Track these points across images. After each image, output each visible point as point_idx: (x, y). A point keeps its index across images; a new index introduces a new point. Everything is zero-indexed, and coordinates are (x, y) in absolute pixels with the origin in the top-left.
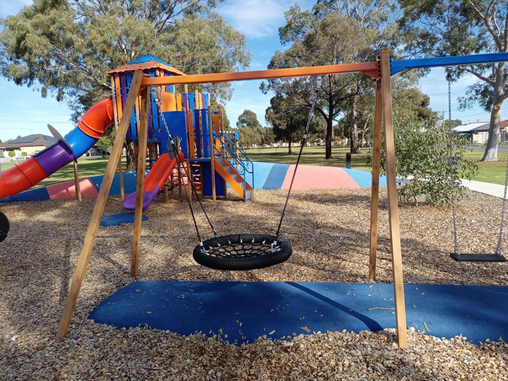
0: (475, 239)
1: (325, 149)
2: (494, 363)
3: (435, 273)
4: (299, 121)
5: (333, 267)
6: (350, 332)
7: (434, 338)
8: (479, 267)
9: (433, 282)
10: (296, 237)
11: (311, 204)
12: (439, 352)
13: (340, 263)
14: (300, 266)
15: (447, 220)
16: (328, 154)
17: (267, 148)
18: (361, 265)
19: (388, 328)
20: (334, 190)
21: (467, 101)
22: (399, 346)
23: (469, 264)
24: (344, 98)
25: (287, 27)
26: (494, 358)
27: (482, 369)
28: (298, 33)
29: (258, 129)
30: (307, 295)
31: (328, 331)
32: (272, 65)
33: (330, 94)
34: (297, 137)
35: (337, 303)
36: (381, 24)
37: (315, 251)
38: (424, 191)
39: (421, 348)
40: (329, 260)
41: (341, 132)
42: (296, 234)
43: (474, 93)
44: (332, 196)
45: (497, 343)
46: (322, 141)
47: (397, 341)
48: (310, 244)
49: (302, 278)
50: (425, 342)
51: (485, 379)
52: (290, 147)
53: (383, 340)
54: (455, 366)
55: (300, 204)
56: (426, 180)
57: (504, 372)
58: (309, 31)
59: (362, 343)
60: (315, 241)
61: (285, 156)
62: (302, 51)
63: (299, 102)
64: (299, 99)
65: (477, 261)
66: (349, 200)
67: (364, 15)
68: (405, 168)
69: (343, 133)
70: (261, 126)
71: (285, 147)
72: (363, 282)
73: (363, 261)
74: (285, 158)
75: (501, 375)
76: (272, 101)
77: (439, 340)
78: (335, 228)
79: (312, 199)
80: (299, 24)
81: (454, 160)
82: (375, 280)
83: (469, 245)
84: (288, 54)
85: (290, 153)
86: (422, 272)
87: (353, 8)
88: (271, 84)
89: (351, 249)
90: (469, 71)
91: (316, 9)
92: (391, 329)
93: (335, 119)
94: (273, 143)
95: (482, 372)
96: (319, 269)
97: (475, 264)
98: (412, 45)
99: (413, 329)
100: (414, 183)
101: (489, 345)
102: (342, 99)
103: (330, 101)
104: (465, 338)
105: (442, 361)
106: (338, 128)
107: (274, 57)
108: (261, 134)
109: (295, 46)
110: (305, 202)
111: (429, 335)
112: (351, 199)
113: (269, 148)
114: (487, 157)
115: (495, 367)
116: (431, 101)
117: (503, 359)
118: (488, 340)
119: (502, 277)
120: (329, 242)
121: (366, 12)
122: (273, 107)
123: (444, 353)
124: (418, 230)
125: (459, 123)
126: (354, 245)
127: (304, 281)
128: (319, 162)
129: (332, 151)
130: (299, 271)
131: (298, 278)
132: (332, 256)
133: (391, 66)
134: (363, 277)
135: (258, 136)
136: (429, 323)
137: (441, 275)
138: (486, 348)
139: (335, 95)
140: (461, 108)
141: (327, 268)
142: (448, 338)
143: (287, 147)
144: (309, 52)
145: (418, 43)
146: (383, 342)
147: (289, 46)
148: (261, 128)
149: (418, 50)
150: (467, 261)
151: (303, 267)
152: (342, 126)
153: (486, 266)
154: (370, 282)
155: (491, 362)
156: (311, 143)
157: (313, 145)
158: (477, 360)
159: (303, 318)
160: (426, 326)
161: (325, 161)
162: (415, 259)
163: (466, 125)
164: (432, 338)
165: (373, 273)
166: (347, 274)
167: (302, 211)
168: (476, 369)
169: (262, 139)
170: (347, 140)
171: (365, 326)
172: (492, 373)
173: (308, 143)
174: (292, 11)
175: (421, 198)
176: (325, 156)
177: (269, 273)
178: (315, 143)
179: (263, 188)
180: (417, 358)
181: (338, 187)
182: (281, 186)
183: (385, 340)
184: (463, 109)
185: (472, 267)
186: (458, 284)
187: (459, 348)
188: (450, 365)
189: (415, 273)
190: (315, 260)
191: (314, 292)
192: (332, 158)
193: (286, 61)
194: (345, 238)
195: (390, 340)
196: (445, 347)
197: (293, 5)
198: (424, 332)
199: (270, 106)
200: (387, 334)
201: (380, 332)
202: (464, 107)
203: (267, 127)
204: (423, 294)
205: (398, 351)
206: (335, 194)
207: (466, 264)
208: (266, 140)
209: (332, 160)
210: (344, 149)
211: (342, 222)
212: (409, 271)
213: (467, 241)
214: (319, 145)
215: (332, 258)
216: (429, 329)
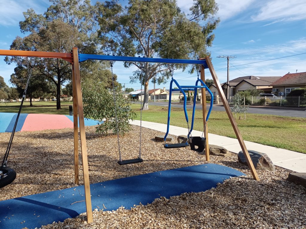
0: (135, 151)
1: (56, 103)
2: (136, 217)
3: (113, 173)
4: (37, 84)
5: (52, 181)
6: (58, 222)
7: (108, 212)
8: (135, 166)
9: (112, 179)
10: (28, 164)
11: (43, 140)
12: (110, 219)
13: (57, 178)
14: (28, 185)
15: (123, 142)
16: (58, 106)
17: (13, 102)
18: (71, 177)
19: (82, 213)
20: (60, 130)
21: (134, 79)
22: (88, 223)
23: (131, 165)
24: (67, 72)
25: (25, 22)
26: (137, 215)
27: (130, 223)
28: (34, 27)
29: (5, 89)
30: (30, 204)
31: (42, 226)
32: (13, 46)
33: (58, 68)
34: (37, 95)
35: (51, 205)
36: (88, 32)
37: (41, 172)
38: (111, 127)
39: (101, 220)
40: (50, 176)
41: (68, 92)
42: (28, 162)
43: (137, 75)
44: (58, 134)
45: (139, 206)
46: (55, 98)
47: (86, 220)
48: (38, 168)
49: (29, 193)
50: (103, 216)
51: (132, 228)
52: (31, 101)
53: (79, 222)
54: (118, 225)
55: (34, 141)
56: (112, 120)
57: (141, 221)
58: (42, 27)
59: (65, 227)
60: (42, 165)
61: (27, 108)
62: (37, 39)
63: (36, 72)
64: (36, 70)
65: (134, 163)
66: (69, 135)
67: (78, 25)
68: (101, 115)
69: (69, 93)
70: (7, 86)
71: (28, 102)
72: (71, 187)
73: (73, 174)
74: (27, 109)
75: (139, 223)
76: (16, 70)
77: (111, 212)
78: (57, 154)
79: (44, 137)
80: (34, 21)
81: (126, 110)
82: (78, 184)
83: (132, 154)
84: (26, 40)
85: (31, 105)
86: (107, 174)
87: (71, 19)
88: (14, 58)
89: (66, 167)
90: (134, 64)
91: (47, 15)
92: (84, 213)
93: (63, 84)
94: (18, 98)
95: (130, 224)
96: (43, 184)
97: (133, 165)
98: (105, 46)
99: (97, 210)
100: (106, 124)
101: (135, 208)
102: (66, 73)
103: (58, 73)
104: (124, 207)
105: (111, 224)
106: (66, 90)
107: (15, 40)
108: (8, 92)
109: (32, 35)
110: (38, 139)
111: (105, 211)
112: (71, 135)
113: (15, 102)
114: (144, 108)
115: (137, 220)
116: (118, 77)
117: (141, 214)
118: (135, 205)
119: (145, 169)
120: (52, 165)
121: (79, 23)
122: (16, 74)
123: (113, 219)
124: (107, 149)
125: (132, 90)
126: (68, 164)
127: (30, 194)
128: (52, 111)
129: (61, 105)
130: (27, 188)
131: (25, 193)
132: (53, 173)
133: (79, 57)
134: (71, 184)
135: (6, 94)
136: (106, 204)
137: (117, 173)
138: (134, 210)
139: (61, 70)
140: (131, 82)
141: (48, 182)
142: (115, 210)
143: (29, 102)
144: (42, 40)
145: (109, 46)
146: (79, 223)
147: (27, 34)
148: (7, 88)
149: (109, 49)
150: (130, 163)
151: (30, 185)
152: (68, 89)
153: (138, 165)
154: (75, 186)
155: (135, 217)
156: (47, 99)
157: (49, 100)
158: (129, 218)
159: (24, 222)
160: (104, 206)
161: (57, 111)
162: (104, 167)
163: (135, 91)
164: (107, 212)
165: (77, 180)
166: (61, 184)
167: (35, 146)
168: (128, 223)
169: (8, 96)
170: (72, 97)
171: (68, 215)
172: (135, 223)
173: (45, 99)
174: (29, 12)
175: (110, 131)
176: (56, 107)
177: (2, 195)
178: (50, 99)
179: (6, 132)
180: (97, 227)
181: (63, 128)
182: (21, 129)
183: (79, 221)
184: (132, 82)
185: (132, 167)
186: (124, 177)
187: (121, 214)
188: (115, 225)
189: (103, 175)
190: (40, 179)
191: (36, 201)
192: (61, 109)
193: (25, 45)
194: (63, 160)
195: (82, 220)
196: (113, 215)
197: (29, 9)
198: (103, 210)
199: (14, 73)
200: (81, 218)
201: (77, 217)
202: (133, 82)
203: (13, 87)
204: (105, 187)
205: (87, 226)
206: (60, 132)
207: (129, 165)
208: (12, 96)
209: (61, 110)
210: (70, 103)
211: (63, 150)
212: (100, 175)
213: (131, 153)
214: (53, 100)
215: (53, 175)
216: (105, 207)
